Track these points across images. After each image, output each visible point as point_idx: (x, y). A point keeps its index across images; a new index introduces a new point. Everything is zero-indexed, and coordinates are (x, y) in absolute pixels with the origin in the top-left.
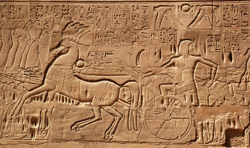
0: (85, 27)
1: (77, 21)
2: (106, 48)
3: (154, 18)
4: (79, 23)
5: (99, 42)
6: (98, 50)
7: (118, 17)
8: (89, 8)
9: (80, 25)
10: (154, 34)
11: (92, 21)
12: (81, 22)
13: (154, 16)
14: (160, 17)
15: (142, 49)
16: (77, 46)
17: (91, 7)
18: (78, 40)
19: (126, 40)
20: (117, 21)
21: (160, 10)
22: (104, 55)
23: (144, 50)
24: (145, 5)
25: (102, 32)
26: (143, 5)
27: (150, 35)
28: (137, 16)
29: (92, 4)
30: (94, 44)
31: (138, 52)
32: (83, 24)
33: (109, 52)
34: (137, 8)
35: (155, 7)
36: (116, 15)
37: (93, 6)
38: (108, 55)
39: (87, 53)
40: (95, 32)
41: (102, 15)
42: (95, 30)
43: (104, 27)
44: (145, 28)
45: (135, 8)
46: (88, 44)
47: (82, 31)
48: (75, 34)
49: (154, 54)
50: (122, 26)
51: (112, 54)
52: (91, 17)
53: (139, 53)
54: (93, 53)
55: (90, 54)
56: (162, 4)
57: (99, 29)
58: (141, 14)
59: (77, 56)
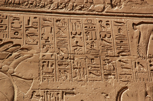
0: (22, 49)
1: (9, 40)
2: (63, 83)
3: (136, 40)
4: (12, 42)
5: (49, 73)
6: (49, 86)
7: (77, 36)
8: (29, 21)
9: (14, 46)
10: (138, 63)
11: (34, 40)
12: (16, 41)
13: (135, 37)
14: (144, 38)
15: (124, 86)
16: (10, 80)
17: (32, 20)
18: (11, 70)
19: (94, 72)
20: (77, 42)
21: (143, 28)
22: (60, 96)
23: (126, 88)
24: (118, 20)
25: (53, 57)
26: (116, 20)
27: (133, 64)
28: (108, 35)
29: (32, 16)
30: (41, 77)
31: (118, 90)
32: (20, 45)
33: (67, 91)
34: (107, 24)
35: (134, 24)
36: (74, 32)
37: (35, 18)
38: (68, 96)
39: (30, 91)
40: (41, 57)
41: (51, 32)
42: (41, 54)
43: (57, 50)
44: (123, 54)
45: (104, 24)
46: (30, 77)
47: (18, 56)
48: (6, 61)
49: (144, 94)
50: (86, 50)
51: (73, 93)
52: (33, 35)
53: (118, 93)
54: (40, 92)
55: (36, 94)
56: (144, 21)
57: (48, 53)
58: (115, 33)
59: (11, 96)
